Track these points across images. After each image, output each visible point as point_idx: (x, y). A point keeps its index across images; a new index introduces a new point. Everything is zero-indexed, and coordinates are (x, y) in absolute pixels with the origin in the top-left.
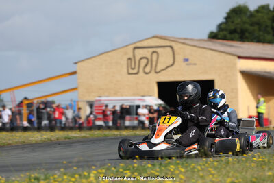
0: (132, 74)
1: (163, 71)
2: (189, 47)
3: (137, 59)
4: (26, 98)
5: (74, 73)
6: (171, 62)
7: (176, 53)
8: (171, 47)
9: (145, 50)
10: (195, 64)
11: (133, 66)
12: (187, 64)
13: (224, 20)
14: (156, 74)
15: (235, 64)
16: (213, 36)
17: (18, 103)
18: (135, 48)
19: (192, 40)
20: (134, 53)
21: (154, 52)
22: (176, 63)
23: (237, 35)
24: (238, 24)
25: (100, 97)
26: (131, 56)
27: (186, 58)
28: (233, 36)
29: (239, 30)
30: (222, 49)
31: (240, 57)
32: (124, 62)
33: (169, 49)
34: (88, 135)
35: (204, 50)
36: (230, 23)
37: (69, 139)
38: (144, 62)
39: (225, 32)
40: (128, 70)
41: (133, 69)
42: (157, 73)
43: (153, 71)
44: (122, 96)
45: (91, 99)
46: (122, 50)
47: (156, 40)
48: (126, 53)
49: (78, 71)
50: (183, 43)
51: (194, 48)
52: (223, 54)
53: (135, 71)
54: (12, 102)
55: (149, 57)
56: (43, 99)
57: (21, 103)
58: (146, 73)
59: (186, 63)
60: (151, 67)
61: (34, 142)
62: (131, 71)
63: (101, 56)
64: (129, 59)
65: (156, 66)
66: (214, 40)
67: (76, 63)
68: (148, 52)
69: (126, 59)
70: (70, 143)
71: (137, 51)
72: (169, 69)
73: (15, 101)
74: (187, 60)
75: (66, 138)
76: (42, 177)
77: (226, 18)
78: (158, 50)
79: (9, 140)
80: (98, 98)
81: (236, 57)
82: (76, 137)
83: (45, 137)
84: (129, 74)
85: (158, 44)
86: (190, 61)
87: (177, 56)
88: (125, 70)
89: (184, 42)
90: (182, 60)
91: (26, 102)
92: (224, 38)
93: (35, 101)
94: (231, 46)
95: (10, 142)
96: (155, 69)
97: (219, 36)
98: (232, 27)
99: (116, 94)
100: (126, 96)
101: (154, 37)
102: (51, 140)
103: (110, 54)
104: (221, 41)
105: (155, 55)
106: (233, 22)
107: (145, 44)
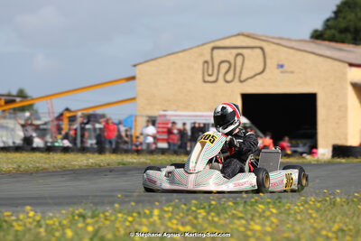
0: (208, 82)
1: (250, 80)
2: (286, 49)
3: (216, 63)
4: (67, 110)
5: (133, 78)
6: (261, 68)
7: (267, 57)
8: (262, 49)
9: (227, 51)
10: (292, 72)
11: (210, 72)
12: (282, 72)
13: (333, 15)
14: (240, 84)
15: (345, 74)
16: (317, 36)
17: (56, 115)
18: (214, 48)
19: (289, 40)
20: (212, 54)
21: (238, 55)
22: (267, 70)
23: (349, 36)
24: (350, 21)
25: (165, 111)
26: (208, 58)
27: (281, 63)
28: (343, 36)
29: (352, 29)
30: (328, 53)
31: (351, 65)
32: (199, 66)
33: (259, 51)
34: (148, 161)
35: (305, 54)
36: (340, 19)
37: (124, 164)
38: (225, 67)
39: (333, 31)
40: (203, 77)
41: (210, 75)
42: (241, 82)
43: (236, 80)
44: (194, 110)
45: (155, 112)
46: (197, 50)
47: (241, 38)
48: (202, 55)
49: (138, 76)
50: (278, 44)
51: (292, 51)
52: (329, 60)
53: (213, 78)
54: (49, 113)
55: (232, 62)
56: (91, 112)
57: (61, 115)
58: (227, 82)
59: (281, 69)
60: (234, 74)
61: (77, 167)
62: (207, 78)
63: (169, 57)
64: (206, 62)
65: (241, 73)
66: (319, 42)
67: (135, 66)
68: (231, 53)
69: (201, 62)
70: (124, 170)
71: (215, 52)
72: (258, 77)
73: (53, 113)
74: (282, 66)
75: (119, 163)
76: (89, 214)
77: (336, 13)
78: (244, 51)
79: (45, 163)
80: (162, 113)
81: (347, 65)
82: (133, 163)
83: (91, 161)
84: (205, 82)
85: (244, 45)
86: (285, 68)
87: (268, 61)
88: (200, 77)
89: (279, 42)
90: (276, 66)
91: (68, 114)
92: (332, 39)
93: (79, 114)
94: (340, 50)
95: (47, 166)
96: (240, 77)
97: (326, 36)
98: (343, 24)
99: (186, 108)
100: (200, 111)
101: (239, 35)
102: (100, 166)
103: (180, 54)
104: (327, 43)
105: (240, 59)
106: (344, 18)
107: (227, 43)
